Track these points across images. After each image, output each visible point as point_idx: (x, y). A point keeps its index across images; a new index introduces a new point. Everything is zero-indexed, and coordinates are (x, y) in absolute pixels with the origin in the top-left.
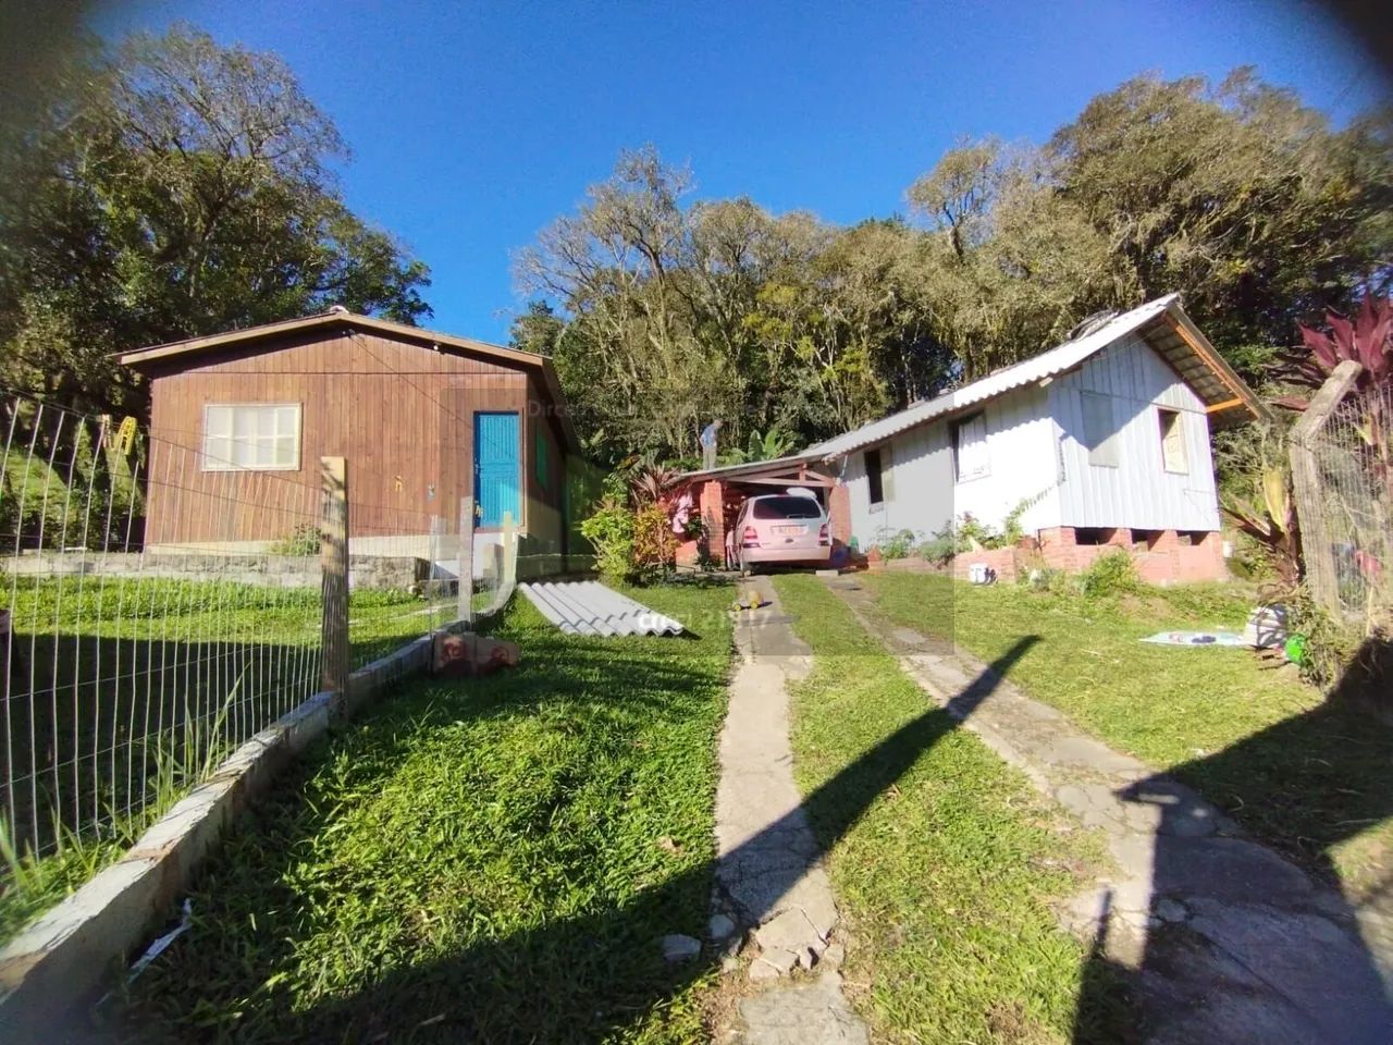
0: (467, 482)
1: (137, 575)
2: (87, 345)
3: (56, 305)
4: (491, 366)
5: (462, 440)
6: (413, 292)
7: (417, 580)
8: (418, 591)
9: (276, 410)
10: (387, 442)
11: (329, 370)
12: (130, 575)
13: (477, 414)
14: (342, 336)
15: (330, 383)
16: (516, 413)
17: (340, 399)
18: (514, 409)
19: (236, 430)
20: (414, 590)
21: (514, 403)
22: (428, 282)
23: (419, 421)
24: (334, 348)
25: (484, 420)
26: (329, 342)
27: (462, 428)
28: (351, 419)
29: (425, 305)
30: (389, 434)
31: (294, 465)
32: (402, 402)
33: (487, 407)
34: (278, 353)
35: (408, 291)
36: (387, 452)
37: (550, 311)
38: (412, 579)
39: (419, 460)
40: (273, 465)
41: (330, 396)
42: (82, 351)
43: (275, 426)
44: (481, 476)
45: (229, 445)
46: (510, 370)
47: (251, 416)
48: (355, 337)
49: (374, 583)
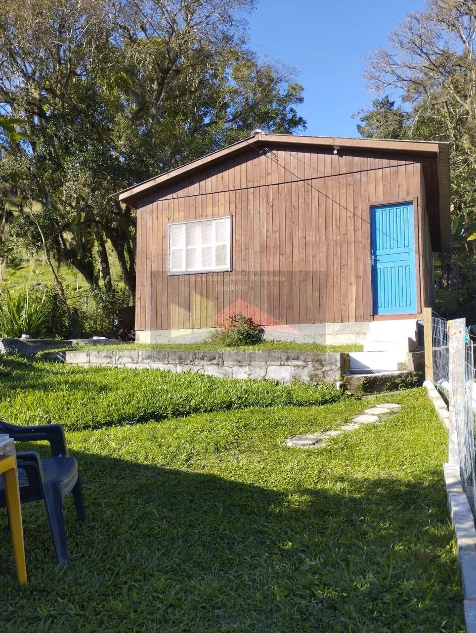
0: (365, 272)
1: (137, 366)
2: (98, 189)
3: (82, 164)
4: (385, 162)
5: (359, 234)
6: (292, 110)
7: (342, 376)
8: (344, 387)
9: (214, 223)
10: (296, 242)
11: (250, 185)
12: (133, 366)
13: (373, 208)
14: (259, 155)
15: (251, 196)
16: (410, 203)
17: (259, 207)
18: (408, 199)
19: (188, 242)
20: (341, 386)
21: (408, 193)
22: (301, 100)
23: (322, 221)
24: (254, 166)
25: (379, 212)
26: (249, 163)
27: (359, 223)
28: (268, 224)
29: (301, 119)
30: (297, 235)
31: (227, 267)
32: (307, 204)
33: (381, 200)
34: (214, 178)
35: (288, 109)
36: (296, 251)
37: (392, 104)
38: (337, 375)
39: (323, 256)
40: (213, 267)
41: (251, 207)
42: (96, 193)
43: (213, 236)
44: (378, 266)
45: (184, 254)
46: (403, 162)
47: (198, 230)
48: (269, 154)
49: (306, 378)
